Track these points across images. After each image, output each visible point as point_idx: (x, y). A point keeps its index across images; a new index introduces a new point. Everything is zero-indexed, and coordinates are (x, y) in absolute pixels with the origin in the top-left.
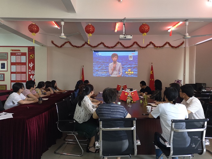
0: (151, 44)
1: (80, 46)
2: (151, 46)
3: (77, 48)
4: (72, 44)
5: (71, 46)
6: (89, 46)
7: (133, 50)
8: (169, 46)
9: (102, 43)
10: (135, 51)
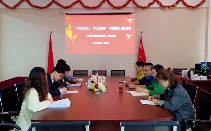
0: (156, 3)
1: (44, 6)
2: (156, 5)
3: (40, 10)
4: (32, 3)
5: (30, 7)
6: (59, 7)
7: (128, 12)
8: (183, 6)
9: (79, 1)
10: (130, 14)
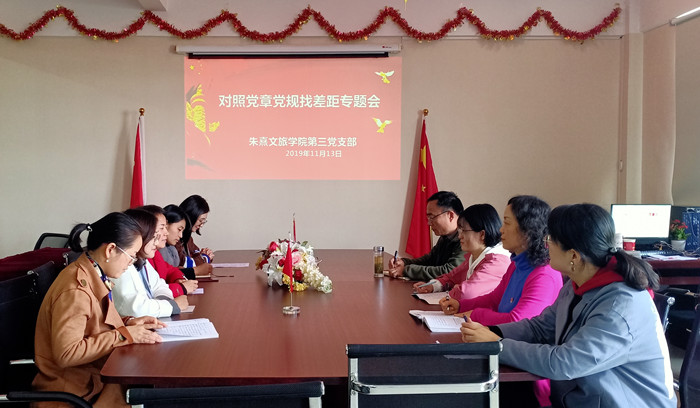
0: (465, 22)
1: (118, 31)
2: (466, 29)
3: (105, 43)
4: (81, 22)
5: (74, 32)
6: (165, 33)
7: (379, 49)
8: (550, 32)
9: (227, 17)
10: (386, 55)
